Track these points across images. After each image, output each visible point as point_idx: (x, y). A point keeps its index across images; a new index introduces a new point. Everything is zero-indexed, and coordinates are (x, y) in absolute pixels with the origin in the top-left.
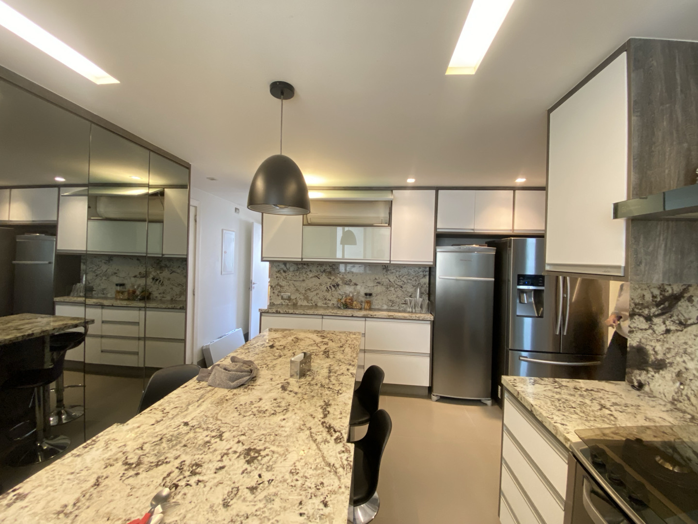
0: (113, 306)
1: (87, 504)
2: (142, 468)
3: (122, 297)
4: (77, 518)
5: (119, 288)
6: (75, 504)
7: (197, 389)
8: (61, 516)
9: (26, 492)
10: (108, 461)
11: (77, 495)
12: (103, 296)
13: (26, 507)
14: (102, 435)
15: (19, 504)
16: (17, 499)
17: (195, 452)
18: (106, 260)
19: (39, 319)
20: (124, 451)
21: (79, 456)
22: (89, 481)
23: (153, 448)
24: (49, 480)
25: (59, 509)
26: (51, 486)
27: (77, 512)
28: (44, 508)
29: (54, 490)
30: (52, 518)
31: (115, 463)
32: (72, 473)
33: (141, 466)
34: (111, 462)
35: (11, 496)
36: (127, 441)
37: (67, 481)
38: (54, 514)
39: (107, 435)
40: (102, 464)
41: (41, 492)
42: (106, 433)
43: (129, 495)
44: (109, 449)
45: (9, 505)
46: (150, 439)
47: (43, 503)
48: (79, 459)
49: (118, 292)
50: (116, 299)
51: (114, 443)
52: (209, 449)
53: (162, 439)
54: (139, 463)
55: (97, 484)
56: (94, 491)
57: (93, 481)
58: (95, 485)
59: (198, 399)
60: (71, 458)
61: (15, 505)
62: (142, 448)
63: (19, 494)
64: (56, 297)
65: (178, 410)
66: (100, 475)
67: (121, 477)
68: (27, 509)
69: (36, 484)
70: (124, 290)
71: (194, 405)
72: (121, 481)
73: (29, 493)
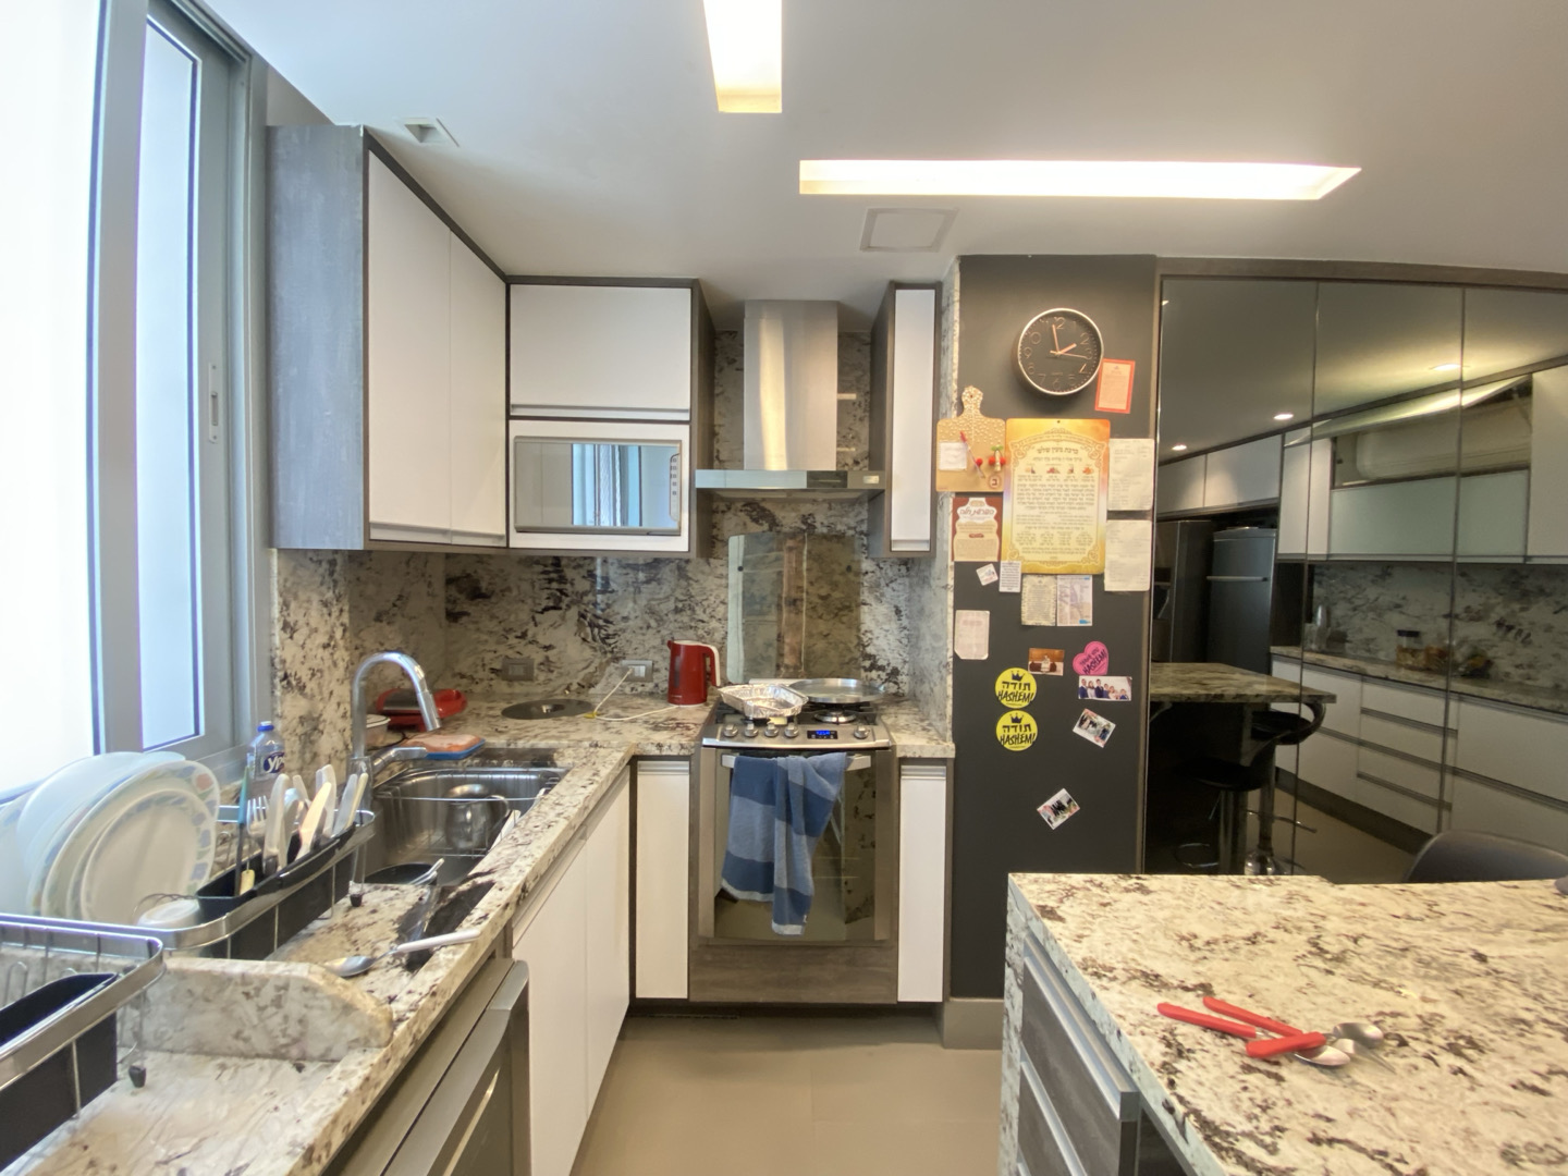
0: (1386, 679)
1: (1227, 955)
2: (1343, 969)
3: (1410, 663)
4: (1205, 961)
5: (1404, 642)
6: (1208, 943)
7: (1550, 907)
8: (1184, 943)
9: (1151, 888)
10: (1283, 922)
11: (1217, 935)
12: (1367, 655)
13: (1145, 904)
14: (1287, 881)
15: (1138, 896)
16: (1138, 889)
17: (1478, 1020)
18: (1377, 576)
19: (1237, 676)
20: (1319, 924)
21: (1238, 887)
22: (1240, 928)
23: (1379, 953)
24: (1184, 892)
25: (1185, 934)
26: (1184, 900)
27: (1208, 954)
28: (1165, 920)
29: (1188, 909)
30: (1171, 938)
31: (1294, 931)
32: (1220, 903)
33: (1343, 965)
34: (1289, 926)
35: (1132, 882)
36: (1330, 914)
37: (1208, 908)
38: (1177, 935)
39: (1296, 884)
40: (1272, 920)
41: (1167, 898)
42: (1295, 881)
43: (1300, 990)
44: (1292, 906)
45: (1127, 890)
46: (1380, 936)
47: (1167, 913)
48: (1237, 892)
49: (1402, 650)
50: (1398, 665)
51: (1304, 902)
52: (1522, 1035)
53: (1406, 950)
54: (1339, 959)
55: (1253, 940)
56: (1245, 948)
57: (1248, 931)
58: (1249, 939)
59: (1539, 927)
60: (1227, 885)
61: (1133, 894)
62: (1356, 941)
63: (1142, 885)
64: (1274, 645)
65: (1469, 922)
66: (1262, 930)
67: (1298, 957)
68: (1146, 907)
69: (1167, 886)
70: (1416, 646)
71: (1523, 935)
72: (1296, 963)
73: (1155, 892)
